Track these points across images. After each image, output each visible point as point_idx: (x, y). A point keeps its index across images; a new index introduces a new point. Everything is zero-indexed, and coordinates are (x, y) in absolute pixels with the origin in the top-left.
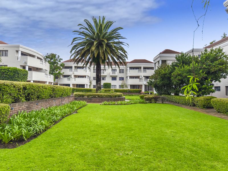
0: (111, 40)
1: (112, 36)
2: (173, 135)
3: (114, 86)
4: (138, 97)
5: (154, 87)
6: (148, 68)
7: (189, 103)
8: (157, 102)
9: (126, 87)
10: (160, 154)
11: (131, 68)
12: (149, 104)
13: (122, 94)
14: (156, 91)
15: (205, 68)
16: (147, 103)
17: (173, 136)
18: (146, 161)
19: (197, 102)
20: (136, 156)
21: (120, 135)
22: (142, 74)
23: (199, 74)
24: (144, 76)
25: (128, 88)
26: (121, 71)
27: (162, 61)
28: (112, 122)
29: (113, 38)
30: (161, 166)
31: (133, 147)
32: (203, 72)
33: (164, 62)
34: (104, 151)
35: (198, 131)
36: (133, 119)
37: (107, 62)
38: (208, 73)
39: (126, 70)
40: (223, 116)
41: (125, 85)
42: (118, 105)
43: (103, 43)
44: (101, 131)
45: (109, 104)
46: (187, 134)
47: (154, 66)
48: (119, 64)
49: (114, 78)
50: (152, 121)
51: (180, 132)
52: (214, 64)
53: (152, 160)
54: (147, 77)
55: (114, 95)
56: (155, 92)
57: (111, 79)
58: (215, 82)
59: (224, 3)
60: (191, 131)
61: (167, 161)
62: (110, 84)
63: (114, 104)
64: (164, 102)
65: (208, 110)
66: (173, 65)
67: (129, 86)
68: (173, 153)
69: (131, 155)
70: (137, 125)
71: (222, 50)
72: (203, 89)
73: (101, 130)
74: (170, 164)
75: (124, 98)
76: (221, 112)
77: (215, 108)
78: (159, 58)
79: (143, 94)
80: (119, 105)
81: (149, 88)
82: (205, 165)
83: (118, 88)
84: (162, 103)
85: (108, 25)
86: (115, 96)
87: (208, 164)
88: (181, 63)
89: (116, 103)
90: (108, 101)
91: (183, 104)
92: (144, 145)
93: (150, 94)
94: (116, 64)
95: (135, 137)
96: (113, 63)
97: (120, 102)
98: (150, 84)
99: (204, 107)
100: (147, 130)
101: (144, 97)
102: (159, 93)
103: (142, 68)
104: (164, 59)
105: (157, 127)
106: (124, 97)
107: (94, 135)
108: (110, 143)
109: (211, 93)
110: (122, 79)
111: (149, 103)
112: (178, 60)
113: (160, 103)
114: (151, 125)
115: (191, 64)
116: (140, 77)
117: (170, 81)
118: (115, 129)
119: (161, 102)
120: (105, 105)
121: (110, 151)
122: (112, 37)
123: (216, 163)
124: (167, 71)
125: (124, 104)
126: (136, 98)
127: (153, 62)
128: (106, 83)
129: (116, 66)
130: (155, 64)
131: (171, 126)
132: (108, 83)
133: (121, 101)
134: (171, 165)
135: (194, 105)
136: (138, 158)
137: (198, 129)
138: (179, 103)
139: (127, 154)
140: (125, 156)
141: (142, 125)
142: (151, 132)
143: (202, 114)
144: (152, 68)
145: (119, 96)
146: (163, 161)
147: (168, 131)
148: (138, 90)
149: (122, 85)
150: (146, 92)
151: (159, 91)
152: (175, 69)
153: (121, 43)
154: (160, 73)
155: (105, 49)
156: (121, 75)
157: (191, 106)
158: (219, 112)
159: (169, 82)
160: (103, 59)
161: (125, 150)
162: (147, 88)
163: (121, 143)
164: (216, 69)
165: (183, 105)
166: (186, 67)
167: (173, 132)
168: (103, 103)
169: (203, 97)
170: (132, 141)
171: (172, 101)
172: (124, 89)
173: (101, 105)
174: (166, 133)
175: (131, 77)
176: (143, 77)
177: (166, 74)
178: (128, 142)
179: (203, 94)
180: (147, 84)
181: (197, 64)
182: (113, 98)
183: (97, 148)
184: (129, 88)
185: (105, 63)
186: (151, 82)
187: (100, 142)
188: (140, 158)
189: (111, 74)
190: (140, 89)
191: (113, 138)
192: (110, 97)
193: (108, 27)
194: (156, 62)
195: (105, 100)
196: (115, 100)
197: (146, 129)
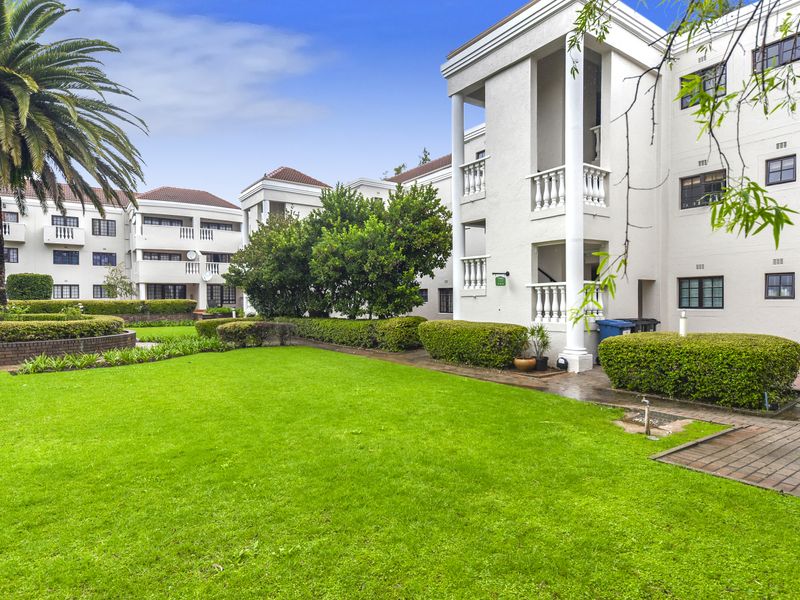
0: (57, 87)
1: (65, 68)
2: (361, 444)
3: (66, 289)
4: (192, 331)
5: (248, 292)
6: (219, 225)
7: (362, 339)
8: (264, 344)
9: (130, 292)
10: (350, 516)
11: (148, 219)
12: (238, 351)
13: (122, 320)
14: (253, 305)
15: (401, 238)
16: (229, 349)
17: (361, 448)
18: (323, 556)
19: (383, 334)
20: (278, 552)
21: (177, 489)
22: (197, 244)
23: (388, 252)
24: (203, 253)
25: (138, 295)
26: (102, 227)
27: (273, 204)
28: (113, 443)
29: (68, 80)
30: (372, 555)
31: (251, 522)
32: (397, 248)
33: (278, 207)
34: (129, 581)
35: (415, 417)
36: (206, 415)
37: (32, 181)
38: (409, 251)
39: (128, 224)
40: (447, 367)
41: (125, 284)
42: (110, 365)
43: (15, 90)
44: (76, 492)
45: (64, 368)
46: (393, 431)
47: (242, 219)
48: (101, 196)
49: (66, 255)
50: (277, 409)
51: (374, 430)
52: (420, 229)
53: (337, 548)
54: (216, 257)
55: (82, 325)
56: (248, 308)
57: (50, 256)
58: (421, 276)
59: (443, 67)
60: (400, 420)
61: (383, 534)
62: (47, 279)
63: (90, 366)
64: (288, 342)
65: (410, 355)
66: (313, 223)
67: (143, 289)
68: (387, 501)
69: (256, 556)
70: (229, 434)
71: (435, 192)
72: (398, 296)
73: (70, 489)
74: (396, 540)
75: (133, 336)
76: (440, 357)
77: (427, 347)
78: (262, 192)
79: (204, 317)
80: (116, 365)
81: (222, 297)
82: (474, 509)
83: (86, 295)
84: (282, 344)
85: (38, 12)
86: (89, 331)
87: (480, 503)
88: (339, 218)
89: (102, 360)
90: (53, 352)
91: (343, 343)
92: (289, 502)
93: (234, 316)
94: (85, 197)
95: (245, 481)
96: (67, 191)
97: (116, 355)
98: (235, 280)
99: (400, 347)
100: (276, 446)
101: (220, 327)
102: (266, 311)
103: (196, 223)
104: (279, 198)
105: (304, 429)
106: (131, 331)
107: (42, 524)
108: (145, 535)
109: (414, 308)
110: (104, 259)
111: (236, 348)
112: (328, 206)
113: (276, 346)
114: (280, 425)
115: (367, 224)
116: (189, 256)
117: (306, 271)
118: (141, 468)
119: (278, 342)
120: (38, 370)
121: (157, 570)
122: (65, 73)
123: (491, 497)
124: (295, 239)
125: (140, 361)
126: (182, 332)
127: (239, 204)
128: (21, 275)
129: (86, 206)
130: (247, 210)
131: (341, 416)
132: (35, 278)
133: (119, 348)
134: (400, 540)
135: (375, 344)
136: (290, 556)
137: (415, 412)
138: (330, 341)
139: (243, 557)
140: (237, 567)
141: (251, 432)
142: (291, 449)
143: (403, 367)
144: (234, 226)
145: (108, 329)
146: (372, 537)
147: (342, 434)
148: (185, 304)
149: (109, 285)
150: (215, 310)
151: (264, 306)
152: (320, 233)
153: (109, 109)
154: (271, 245)
155: (28, 120)
156: (104, 244)
157: (365, 346)
158: (435, 358)
159: (300, 275)
160: (18, 162)
161: (227, 544)
162: (217, 296)
163: (197, 522)
164: (425, 241)
165: (344, 346)
166: (353, 228)
167: (356, 434)
168: (29, 366)
169: (397, 320)
170: (239, 499)
171: (310, 337)
172: (118, 299)
173: (14, 373)
174: (338, 441)
175: (149, 254)
176: (200, 254)
177: (292, 249)
178: (222, 507)
179: (398, 309)
180: (224, 281)
181: (382, 225)
182: (78, 338)
183: (85, 583)
184: (143, 296)
185: (22, 187)
186: (238, 273)
187: (91, 545)
188: (296, 553)
189: (51, 238)
190: (188, 300)
191: (150, 512)
192: (65, 333)
193: (36, 24)
194: (248, 204)
195: (39, 352)
196: (91, 348)
197: (269, 443)
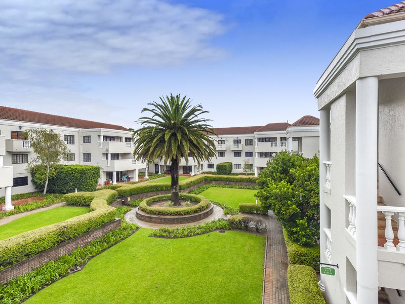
3: (238, 166)
11: (261, 139)
26: (249, 143)
49: (237, 154)
57: (233, 154)
62: (231, 163)
67: (256, 169)
78: (289, 133)
104: (298, 135)
110: (249, 155)
156: (248, 149)
184: (256, 172)
189: (232, 148)
